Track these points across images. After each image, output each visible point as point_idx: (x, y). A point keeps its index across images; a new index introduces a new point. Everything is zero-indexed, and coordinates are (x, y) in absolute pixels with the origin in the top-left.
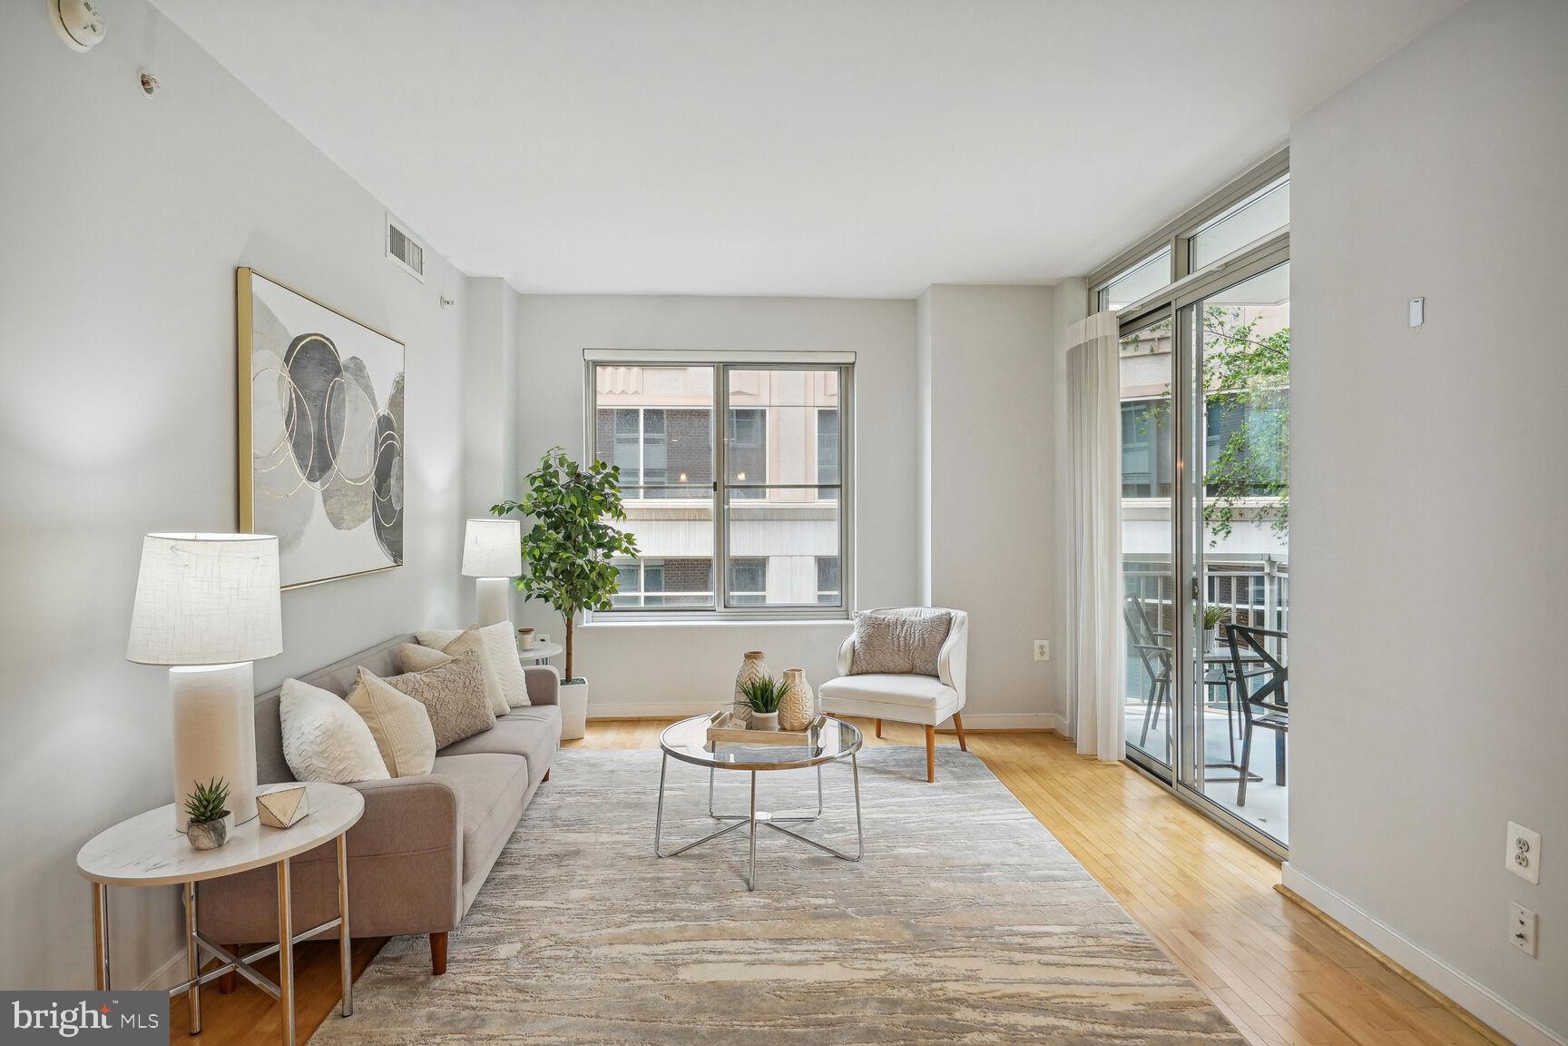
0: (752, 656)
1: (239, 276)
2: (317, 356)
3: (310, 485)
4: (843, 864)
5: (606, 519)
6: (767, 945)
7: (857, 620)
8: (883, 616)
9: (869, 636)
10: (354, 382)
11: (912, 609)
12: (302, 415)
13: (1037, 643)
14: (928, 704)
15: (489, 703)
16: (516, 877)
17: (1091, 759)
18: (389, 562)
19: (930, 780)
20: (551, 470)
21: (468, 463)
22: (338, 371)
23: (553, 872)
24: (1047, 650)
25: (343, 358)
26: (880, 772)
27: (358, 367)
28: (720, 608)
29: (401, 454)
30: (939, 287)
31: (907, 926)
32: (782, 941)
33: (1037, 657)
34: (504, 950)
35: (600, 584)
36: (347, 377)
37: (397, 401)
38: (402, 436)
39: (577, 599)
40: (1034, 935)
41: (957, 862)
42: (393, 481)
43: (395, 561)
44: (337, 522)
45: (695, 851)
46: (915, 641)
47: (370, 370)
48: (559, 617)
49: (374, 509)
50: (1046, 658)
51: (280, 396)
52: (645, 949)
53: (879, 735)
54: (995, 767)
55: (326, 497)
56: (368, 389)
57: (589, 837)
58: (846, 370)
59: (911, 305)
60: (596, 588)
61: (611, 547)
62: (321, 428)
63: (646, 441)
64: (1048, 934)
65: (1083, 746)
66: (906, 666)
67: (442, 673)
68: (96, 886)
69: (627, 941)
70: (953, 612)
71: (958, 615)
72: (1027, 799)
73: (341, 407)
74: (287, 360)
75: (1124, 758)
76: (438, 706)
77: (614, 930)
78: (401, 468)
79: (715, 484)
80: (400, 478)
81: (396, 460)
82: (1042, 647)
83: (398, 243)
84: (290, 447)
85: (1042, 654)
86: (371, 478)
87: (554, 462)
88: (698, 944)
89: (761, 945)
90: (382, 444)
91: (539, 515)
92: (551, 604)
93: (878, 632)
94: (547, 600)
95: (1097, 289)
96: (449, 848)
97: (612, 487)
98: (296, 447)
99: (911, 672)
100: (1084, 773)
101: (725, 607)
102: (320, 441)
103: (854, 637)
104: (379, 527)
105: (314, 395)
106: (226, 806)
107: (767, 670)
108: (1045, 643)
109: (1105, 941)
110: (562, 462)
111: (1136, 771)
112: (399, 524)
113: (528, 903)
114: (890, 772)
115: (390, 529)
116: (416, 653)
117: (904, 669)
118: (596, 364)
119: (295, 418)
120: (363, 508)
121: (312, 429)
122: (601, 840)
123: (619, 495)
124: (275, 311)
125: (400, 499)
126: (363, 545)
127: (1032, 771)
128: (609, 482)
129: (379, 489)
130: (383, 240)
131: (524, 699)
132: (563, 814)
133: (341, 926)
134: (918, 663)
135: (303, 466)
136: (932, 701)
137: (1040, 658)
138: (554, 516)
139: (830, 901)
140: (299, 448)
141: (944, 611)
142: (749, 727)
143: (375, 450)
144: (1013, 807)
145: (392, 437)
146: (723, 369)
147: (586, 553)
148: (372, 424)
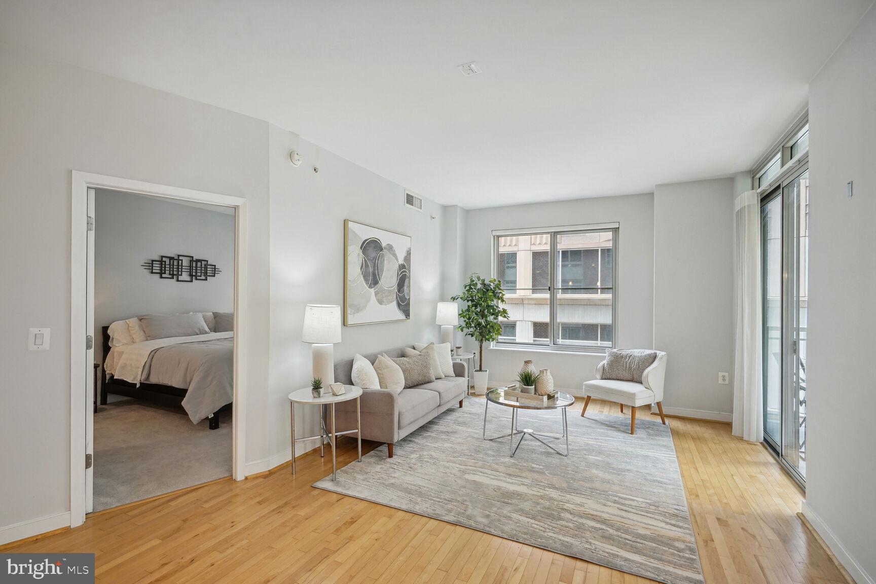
0: (527, 362)
1: (345, 222)
2: (373, 245)
3: (370, 290)
4: (558, 456)
5: (495, 302)
6: (504, 475)
7: (607, 353)
8: (621, 352)
9: (612, 361)
10: (388, 253)
11: (640, 350)
12: (367, 266)
13: (721, 374)
14: (632, 396)
15: (432, 372)
16: (430, 436)
17: (741, 439)
18: (404, 317)
19: (632, 433)
20: (474, 282)
21: (444, 279)
22: (381, 249)
23: (444, 437)
24: (727, 378)
25: (384, 245)
26: (609, 426)
27: (390, 248)
28: (552, 345)
29: (409, 278)
30: (658, 186)
31: (567, 482)
32: (510, 475)
33: (720, 381)
34: (413, 456)
35: (491, 330)
36: (385, 252)
37: (408, 258)
38: (410, 271)
39: (483, 336)
40: (625, 499)
41: (614, 466)
42: (405, 288)
43: (406, 317)
44: (381, 302)
45: (500, 440)
46: (634, 366)
47: (395, 248)
48: (477, 344)
49: (397, 298)
50: (727, 382)
51: (358, 260)
52: (458, 466)
53: (622, 411)
54: (675, 433)
55: (376, 294)
56: (395, 255)
57: (464, 429)
58: (616, 230)
59: (651, 195)
60: (490, 332)
61: (496, 314)
62: (374, 270)
63: (563, 266)
64: (633, 500)
65: (735, 431)
66: (629, 377)
67: (414, 359)
68: (291, 403)
69: (454, 462)
70: (658, 352)
71: (661, 354)
72: (679, 450)
73: (383, 262)
74: (361, 248)
75: (762, 439)
76: (410, 371)
77: (452, 458)
78: (409, 283)
79: (549, 287)
80: (409, 286)
81: (407, 280)
82: (723, 376)
83: (410, 200)
84: (362, 277)
85: (724, 380)
86: (396, 287)
87: (476, 280)
88: (478, 469)
89: (501, 474)
90: (400, 274)
91: (468, 301)
92: (474, 338)
93: (617, 360)
94: (472, 336)
95: (758, 176)
96: (391, 415)
97: (500, 289)
98: (364, 277)
99: (632, 380)
100: (733, 445)
101: (554, 344)
102: (374, 275)
103: (605, 362)
104: (399, 305)
105: (372, 259)
106: (321, 386)
107: (533, 369)
108: (726, 374)
109: (660, 509)
110: (479, 278)
111: (766, 449)
112: (408, 304)
113: (430, 444)
114: (615, 427)
115: (404, 306)
116: (410, 351)
117: (628, 379)
118: (498, 237)
119: (364, 267)
120: (392, 297)
121: (371, 270)
122: (468, 430)
123: (503, 293)
124: (356, 232)
125: (409, 294)
126: (392, 311)
127: (696, 439)
128: (498, 287)
129: (399, 291)
130: (404, 198)
131: (452, 373)
132: (460, 420)
133: (357, 432)
134: (635, 376)
135: (367, 283)
136: (634, 394)
137: (723, 382)
138: (475, 301)
139: (541, 467)
140: (365, 277)
141: (653, 352)
142: (522, 391)
143: (398, 277)
144: (667, 451)
145: (405, 272)
146: (554, 235)
147: (486, 316)
148: (397, 267)
